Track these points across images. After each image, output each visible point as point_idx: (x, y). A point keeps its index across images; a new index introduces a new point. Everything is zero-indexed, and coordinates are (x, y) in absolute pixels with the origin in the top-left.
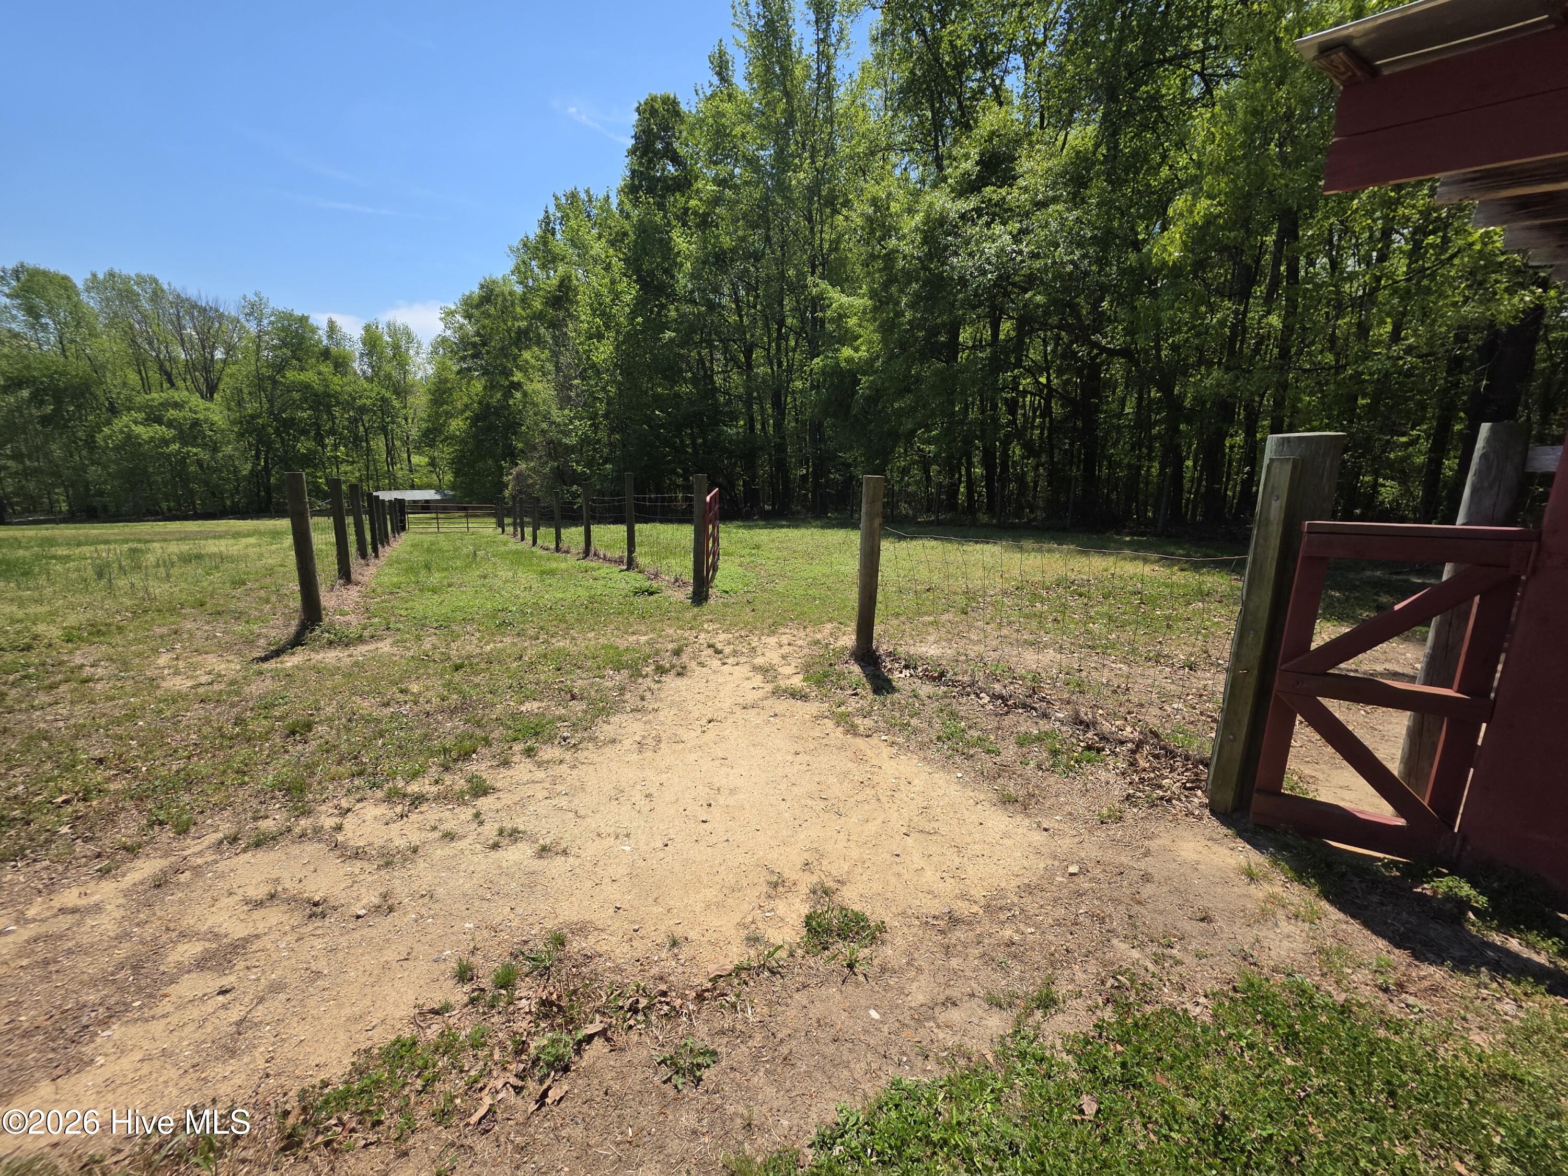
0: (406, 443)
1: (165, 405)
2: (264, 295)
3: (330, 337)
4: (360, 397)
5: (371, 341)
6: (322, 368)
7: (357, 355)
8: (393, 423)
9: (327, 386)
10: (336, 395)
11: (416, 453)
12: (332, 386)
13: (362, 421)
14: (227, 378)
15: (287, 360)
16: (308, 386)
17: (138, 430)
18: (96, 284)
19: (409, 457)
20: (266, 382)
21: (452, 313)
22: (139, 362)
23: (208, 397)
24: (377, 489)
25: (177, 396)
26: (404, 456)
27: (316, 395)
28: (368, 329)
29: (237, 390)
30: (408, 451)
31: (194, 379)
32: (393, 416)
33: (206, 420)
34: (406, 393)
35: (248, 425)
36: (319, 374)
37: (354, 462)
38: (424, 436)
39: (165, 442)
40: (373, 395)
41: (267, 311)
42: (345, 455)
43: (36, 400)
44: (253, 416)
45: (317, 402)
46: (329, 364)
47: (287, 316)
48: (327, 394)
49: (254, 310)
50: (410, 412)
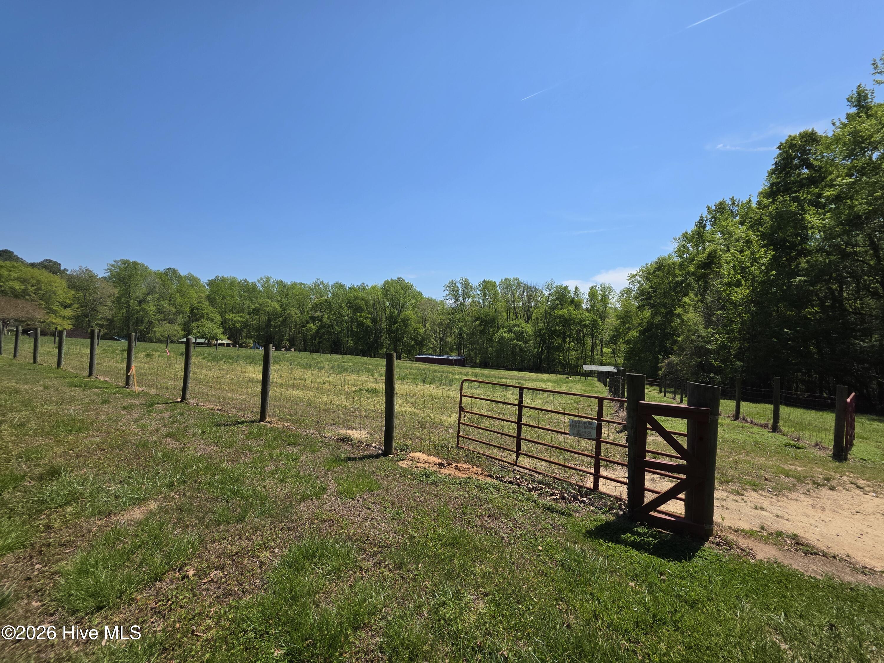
0: (601, 341)
1: (515, 325)
2: (554, 280)
3: (575, 294)
4: (584, 320)
5: (592, 295)
6: (570, 308)
7: (585, 301)
8: (597, 332)
9: (571, 315)
10: (573, 319)
11: (606, 347)
12: (573, 316)
13: (583, 331)
14: (534, 314)
15: (557, 305)
16: (563, 316)
17: (505, 335)
18: (502, 283)
19: (601, 349)
20: (548, 315)
21: (634, 276)
22: (508, 309)
23: (527, 322)
24: (585, 364)
25: (518, 322)
26: (599, 348)
27: (566, 320)
28: (591, 288)
29: (537, 318)
30: (602, 346)
31: (524, 315)
32: (598, 329)
33: (525, 331)
34: (605, 317)
35: (538, 333)
36: (568, 310)
37: (577, 350)
38: (611, 338)
39: (512, 340)
40: (590, 319)
41: (554, 286)
42: (573, 346)
43: (480, 325)
44: (540, 330)
45: (566, 323)
46: (573, 306)
47: (561, 287)
48: (570, 319)
49: (549, 287)
50: (606, 327)
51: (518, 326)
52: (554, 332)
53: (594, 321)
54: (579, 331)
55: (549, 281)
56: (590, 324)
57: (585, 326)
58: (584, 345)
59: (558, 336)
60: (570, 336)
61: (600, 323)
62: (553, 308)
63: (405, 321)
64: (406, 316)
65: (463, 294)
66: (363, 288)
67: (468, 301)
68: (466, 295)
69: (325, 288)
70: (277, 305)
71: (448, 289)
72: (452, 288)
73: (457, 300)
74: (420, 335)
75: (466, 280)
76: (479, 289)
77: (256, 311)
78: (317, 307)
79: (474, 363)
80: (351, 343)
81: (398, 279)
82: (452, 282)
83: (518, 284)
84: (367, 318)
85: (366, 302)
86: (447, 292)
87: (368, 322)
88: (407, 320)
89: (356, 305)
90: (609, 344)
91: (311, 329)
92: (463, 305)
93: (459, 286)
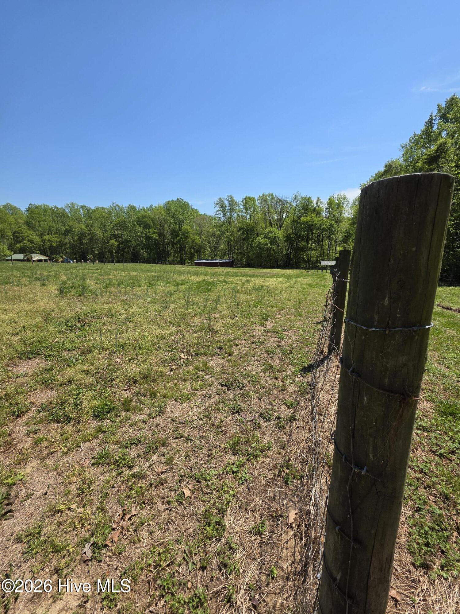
0: (336, 242)
1: (269, 233)
2: (299, 192)
3: (317, 204)
4: (323, 225)
5: (330, 204)
6: (313, 215)
7: (325, 209)
8: (333, 234)
9: (313, 222)
10: (315, 225)
11: (339, 246)
12: (315, 222)
13: (322, 234)
14: (285, 223)
15: (302, 214)
16: (307, 222)
17: (262, 240)
18: (260, 198)
19: (336, 248)
20: (295, 223)
22: (265, 220)
23: (279, 229)
24: (323, 260)
25: (272, 229)
26: (334, 247)
27: (309, 225)
28: (330, 199)
29: (287, 227)
30: (336, 245)
31: (277, 224)
32: (333, 232)
33: (278, 237)
34: (340, 222)
35: (288, 238)
36: (311, 218)
37: (317, 250)
38: (343, 239)
39: (267, 244)
40: (328, 224)
41: (299, 198)
42: (314, 247)
43: (243, 234)
44: (290, 235)
45: (309, 228)
46: (315, 214)
47: (305, 199)
48: (312, 225)
49: (296, 198)
50: (339, 230)
51: (272, 233)
52: (299, 237)
53: (331, 225)
54: (319, 234)
55: (296, 194)
56: (328, 228)
57: (324, 230)
58: (322, 245)
59: (303, 239)
60: (312, 239)
61: (335, 226)
62: (299, 217)
63: (186, 234)
64: (185, 229)
65: (230, 209)
66: (151, 208)
67: (234, 215)
68: (232, 210)
69: (121, 210)
70: (83, 227)
71: (218, 206)
72: (221, 204)
73: (225, 215)
74: (197, 245)
75: (231, 197)
76: (242, 204)
77: (67, 233)
78: (117, 226)
79: (241, 264)
80: (145, 255)
81: (178, 199)
82: (220, 199)
83: (272, 198)
84: (155, 233)
85: (152, 220)
86: (217, 209)
87: (155, 236)
89: (144, 223)
90: (341, 244)
91: (113, 245)
92: (230, 218)
93: (227, 203)
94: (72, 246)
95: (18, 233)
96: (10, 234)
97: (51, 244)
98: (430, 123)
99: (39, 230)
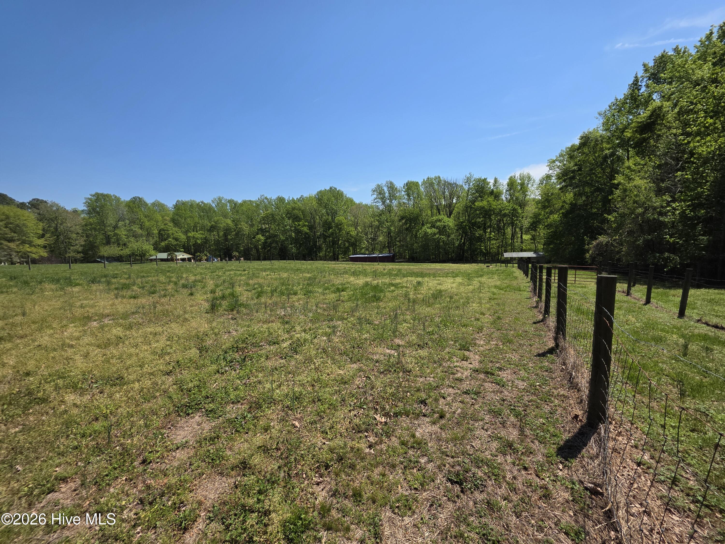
0: (521, 229)
1: (437, 221)
2: (472, 173)
3: (494, 186)
4: (504, 210)
5: (512, 184)
6: (489, 199)
7: (504, 191)
8: (517, 220)
9: (491, 206)
10: (493, 210)
11: (526, 234)
12: (493, 206)
13: (503, 220)
14: (456, 209)
15: (476, 198)
16: (483, 207)
17: (428, 230)
18: (424, 183)
19: (521, 236)
20: (468, 208)
21: (554, 162)
22: (432, 207)
23: (449, 217)
24: (506, 251)
25: (440, 217)
26: (519, 235)
27: (486, 211)
28: (510, 179)
29: (459, 213)
30: (522, 233)
31: (446, 211)
32: (517, 217)
33: (448, 225)
34: (525, 205)
35: (460, 226)
36: (488, 202)
37: (497, 239)
38: (531, 225)
39: (435, 234)
40: (510, 208)
41: (473, 179)
42: (494, 236)
43: (406, 223)
44: (462, 222)
45: (486, 214)
46: (493, 197)
47: (479, 180)
48: (490, 210)
49: (468, 180)
50: (525, 214)
51: (440, 221)
52: (474, 224)
53: (514, 210)
54: (499, 221)
55: (468, 175)
56: (510, 213)
57: (505, 215)
58: (504, 233)
59: (479, 227)
60: (490, 226)
61: (520, 211)
62: (473, 202)
63: (339, 226)
64: (339, 221)
65: (390, 196)
66: (301, 199)
67: (395, 202)
68: (392, 196)
69: (269, 202)
70: (229, 222)
71: (375, 193)
72: (379, 191)
73: (384, 203)
74: (352, 237)
75: (391, 183)
76: (404, 190)
77: (212, 229)
78: (265, 219)
79: (404, 259)
80: (294, 250)
81: (331, 188)
82: (379, 186)
83: (439, 182)
84: (305, 225)
85: (303, 212)
86: (375, 196)
87: (306, 229)
88: (340, 225)
89: (294, 215)
90: (529, 231)
91: (259, 240)
92: (390, 206)
93: (386, 189)
94: (217, 243)
95: (164, 230)
96: (156, 232)
97: (196, 241)
98: (635, 85)
99: (184, 227)
